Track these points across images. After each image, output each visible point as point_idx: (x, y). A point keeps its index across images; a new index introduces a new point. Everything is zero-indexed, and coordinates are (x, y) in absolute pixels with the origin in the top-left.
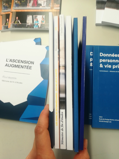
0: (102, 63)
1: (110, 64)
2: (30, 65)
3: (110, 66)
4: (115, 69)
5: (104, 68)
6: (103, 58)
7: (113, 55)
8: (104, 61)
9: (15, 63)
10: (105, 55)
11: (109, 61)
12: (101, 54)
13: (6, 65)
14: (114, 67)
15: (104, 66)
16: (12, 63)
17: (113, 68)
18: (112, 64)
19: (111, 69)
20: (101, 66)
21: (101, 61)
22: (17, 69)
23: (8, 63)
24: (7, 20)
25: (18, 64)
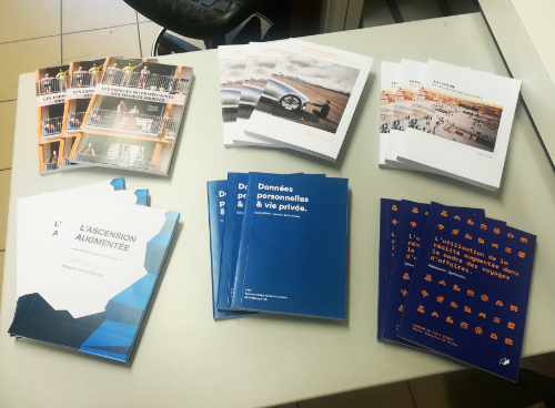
0: (262, 200)
1: (274, 202)
2: (127, 243)
3: (274, 206)
4: (283, 211)
5: (264, 209)
6: (263, 192)
7: (282, 189)
8: (265, 196)
9: (96, 236)
10: (267, 188)
11: (272, 196)
12: (261, 186)
13: (79, 237)
14: (281, 207)
15: (263, 205)
16: (90, 235)
17: (280, 209)
18: (278, 202)
19: (276, 210)
20: (259, 205)
21: (259, 196)
22: (99, 246)
23: (82, 233)
24: (54, 153)
25: (102, 237)
